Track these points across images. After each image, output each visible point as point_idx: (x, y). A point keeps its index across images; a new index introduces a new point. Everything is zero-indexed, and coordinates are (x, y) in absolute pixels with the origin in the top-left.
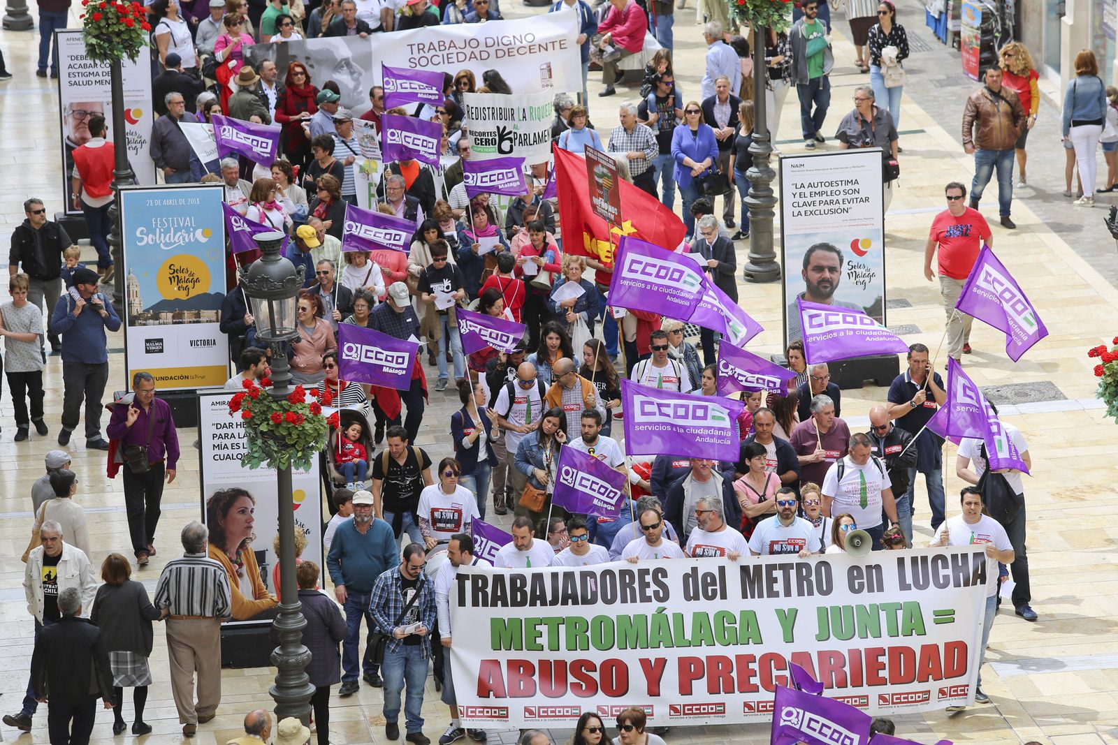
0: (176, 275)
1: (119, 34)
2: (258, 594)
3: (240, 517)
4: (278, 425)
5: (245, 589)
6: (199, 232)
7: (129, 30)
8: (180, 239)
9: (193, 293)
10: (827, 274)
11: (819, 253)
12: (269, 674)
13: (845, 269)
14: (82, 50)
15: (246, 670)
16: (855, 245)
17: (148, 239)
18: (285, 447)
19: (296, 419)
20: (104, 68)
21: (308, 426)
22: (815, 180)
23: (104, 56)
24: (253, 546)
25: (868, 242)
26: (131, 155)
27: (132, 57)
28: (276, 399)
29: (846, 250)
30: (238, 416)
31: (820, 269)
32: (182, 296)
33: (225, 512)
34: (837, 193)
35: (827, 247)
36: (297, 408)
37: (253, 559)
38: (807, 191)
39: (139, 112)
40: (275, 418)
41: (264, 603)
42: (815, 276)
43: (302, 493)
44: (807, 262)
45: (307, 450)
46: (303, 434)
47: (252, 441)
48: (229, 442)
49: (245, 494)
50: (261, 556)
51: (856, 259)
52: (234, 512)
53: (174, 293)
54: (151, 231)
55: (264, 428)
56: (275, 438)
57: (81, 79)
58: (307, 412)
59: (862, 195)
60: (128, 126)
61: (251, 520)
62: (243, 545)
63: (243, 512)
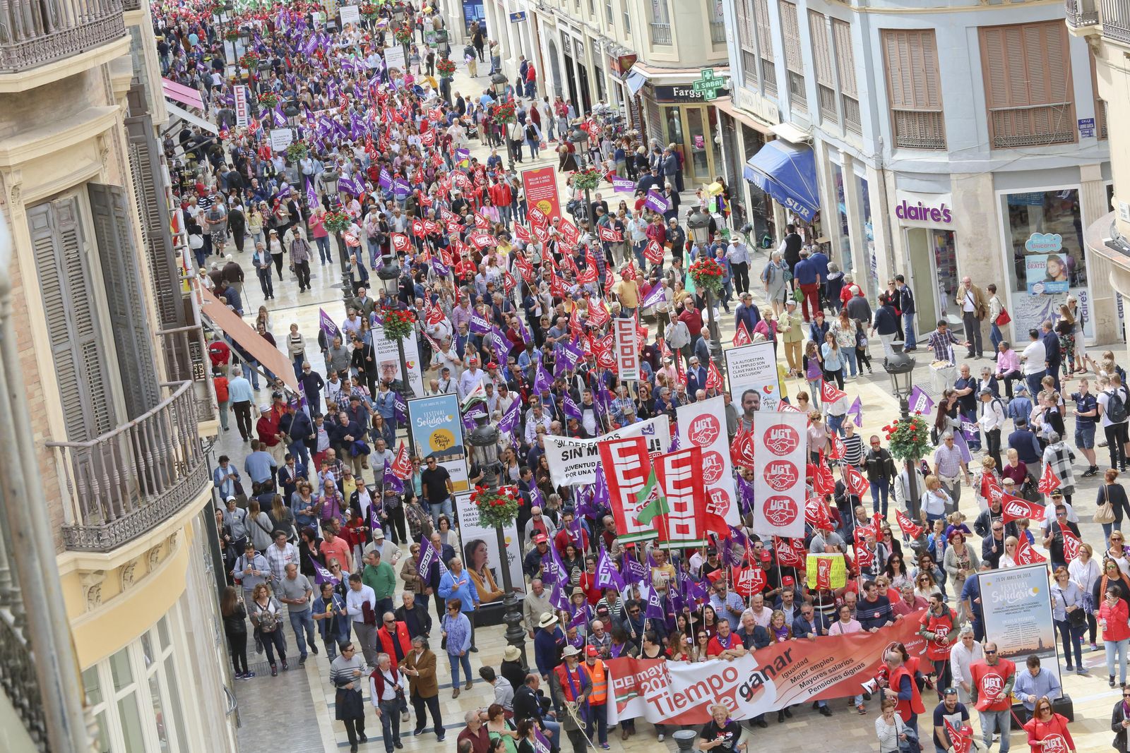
0: (438, 439)
1: (400, 326)
2: (494, 589)
3: (482, 553)
4: (494, 507)
5: (487, 588)
6: (447, 417)
7: (404, 324)
8: (438, 421)
9: (447, 447)
10: (754, 404)
11: (748, 394)
12: (503, 627)
13: (762, 401)
14: (384, 336)
15: (493, 627)
16: (765, 389)
17: (423, 423)
18: (498, 517)
19: (502, 503)
20: (394, 343)
21: (508, 506)
22: (742, 359)
23: (393, 338)
24: (489, 567)
25: (771, 387)
26: (411, 383)
27: (407, 336)
28: (492, 494)
29: (761, 391)
30: (474, 505)
31: (750, 402)
32: (442, 449)
33: (473, 552)
34: (754, 364)
35: (752, 391)
36: (502, 497)
37: (489, 573)
38: (739, 365)
39: (413, 363)
40: (492, 504)
41: (497, 594)
42: (748, 406)
43: (509, 538)
44: (743, 400)
45: (509, 518)
46: (507, 510)
47: (482, 516)
48: (471, 517)
49: (482, 542)
50: (493, 571)
51: (767, 396)
52: (477, 550)
53: (438, 448)
54: (424, 419)
55: (487, 509)
56: (493, 513)
57: (384, 350)
58: (507, 499)
59: (766, 364)
60: (409, 370)
61: (486, 554)
62: (484, 567)
63: (482, 550)
